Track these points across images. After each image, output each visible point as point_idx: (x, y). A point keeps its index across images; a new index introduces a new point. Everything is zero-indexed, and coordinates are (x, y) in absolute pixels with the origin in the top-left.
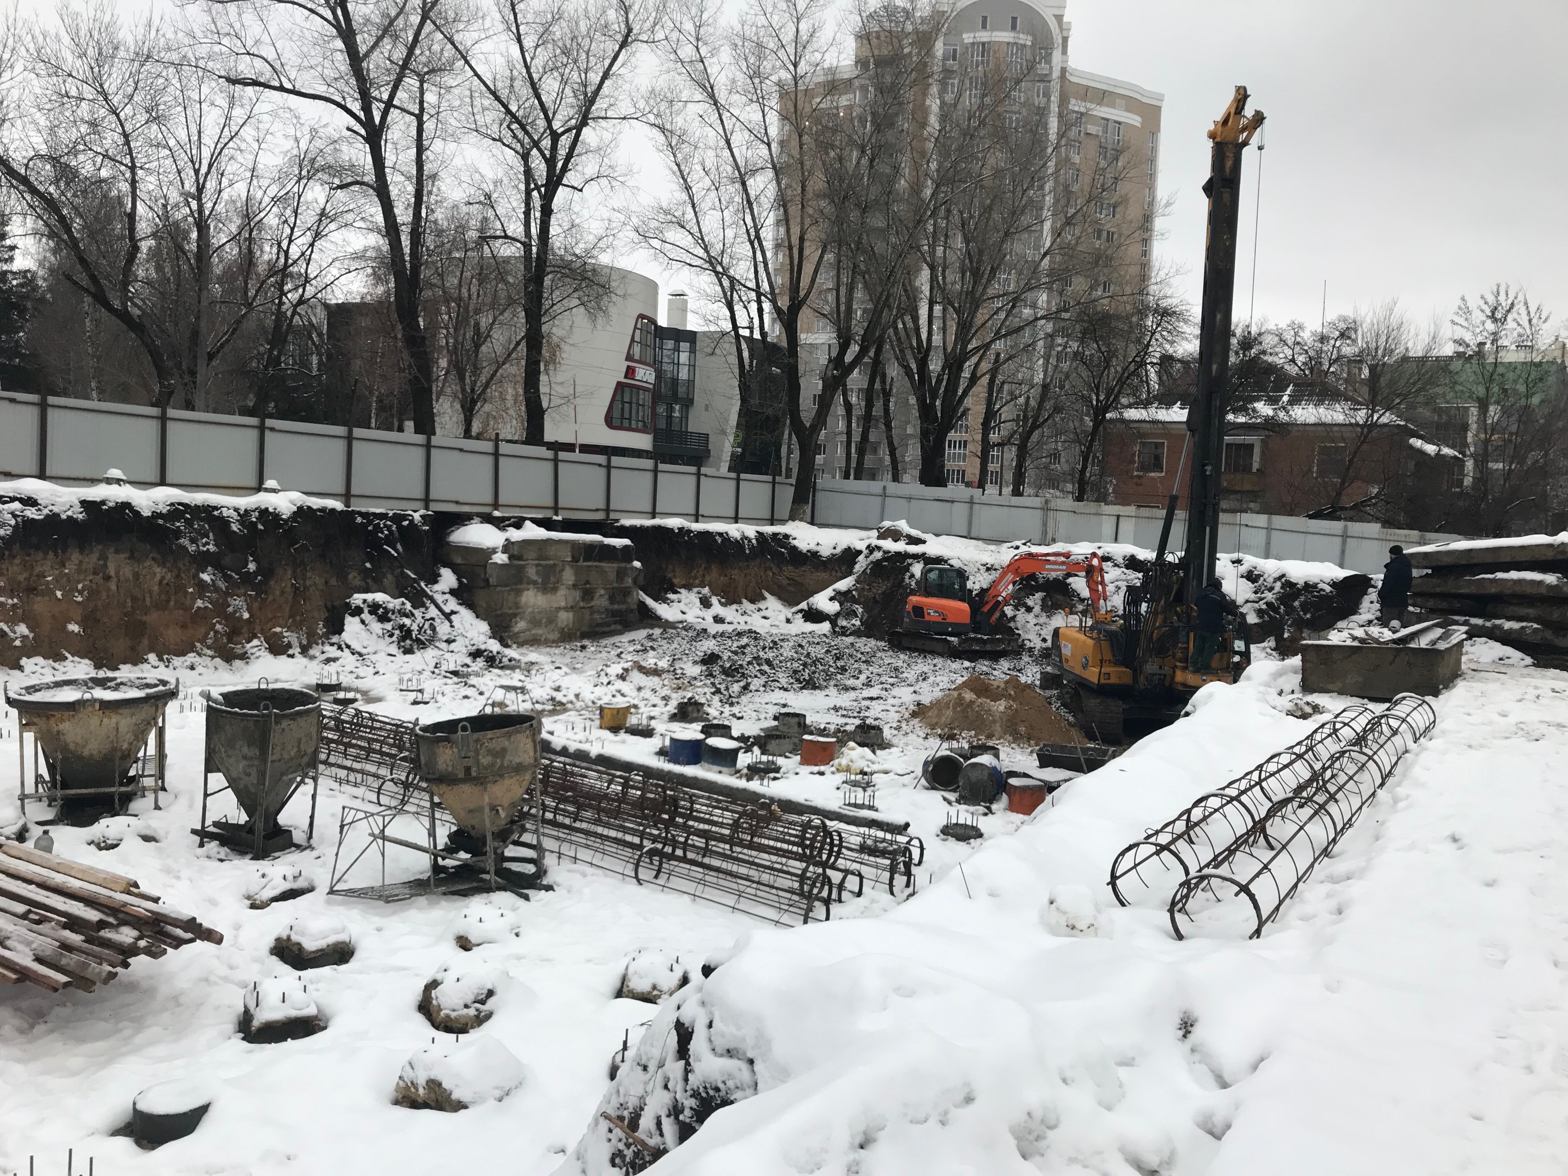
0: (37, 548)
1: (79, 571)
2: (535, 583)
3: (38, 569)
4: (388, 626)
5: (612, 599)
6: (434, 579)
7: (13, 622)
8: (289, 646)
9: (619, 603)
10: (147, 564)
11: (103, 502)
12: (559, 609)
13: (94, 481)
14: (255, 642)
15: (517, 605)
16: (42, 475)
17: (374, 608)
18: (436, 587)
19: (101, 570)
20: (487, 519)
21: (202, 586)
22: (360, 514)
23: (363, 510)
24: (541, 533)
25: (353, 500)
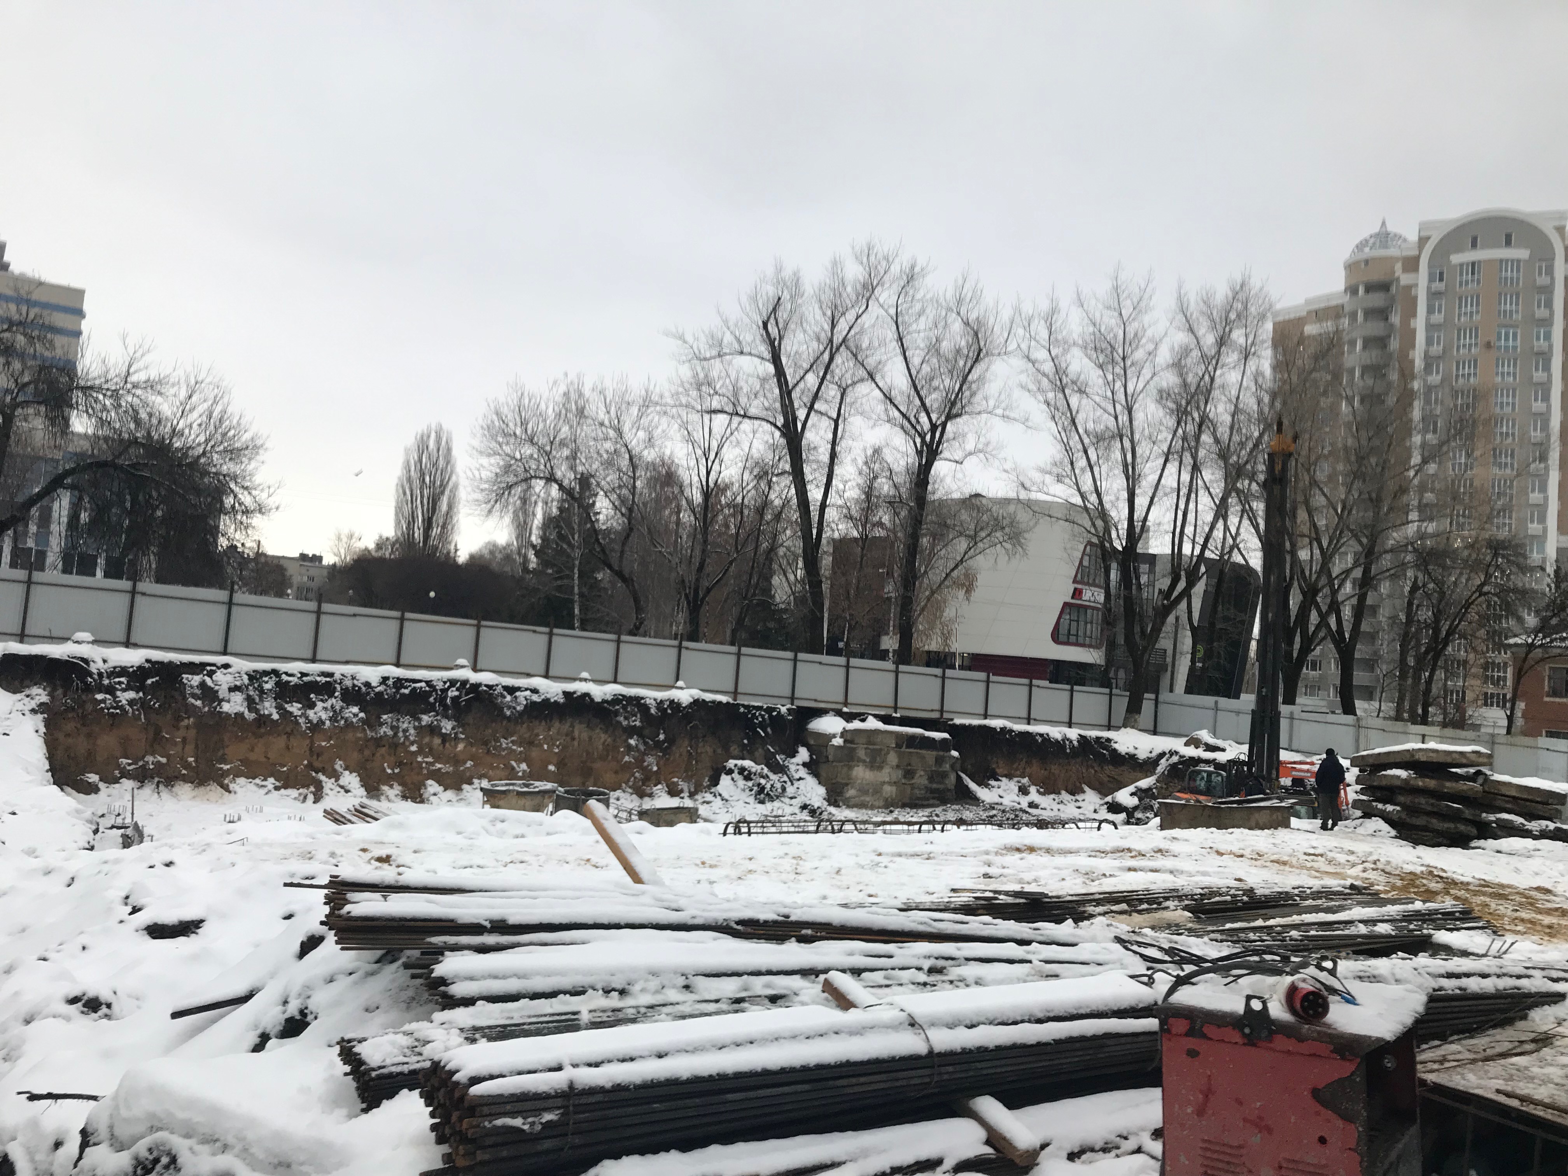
0: (536, 718)
1: (558, 733)
2: (864, 761)
3: (536, 731)
4: (750, 784)
5: (931, 779)
6: (793, 754)
7: (519, 761)
8: (682, 791)
9: (938, 783)
10: (598, 731)
11: (574, 693)
12: (884, 783)
13: (574, 679)
14: (660, 786)
15: (849, 777)
16: (546, 676)
17: (742, 770)
18: (794, 760)
19: (570, 735)
20: (839, 713)
21: (629, 748)
22: (743, 706)
23: (746, 703)
24: (880, 725)
25: (739, 696)
